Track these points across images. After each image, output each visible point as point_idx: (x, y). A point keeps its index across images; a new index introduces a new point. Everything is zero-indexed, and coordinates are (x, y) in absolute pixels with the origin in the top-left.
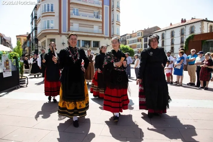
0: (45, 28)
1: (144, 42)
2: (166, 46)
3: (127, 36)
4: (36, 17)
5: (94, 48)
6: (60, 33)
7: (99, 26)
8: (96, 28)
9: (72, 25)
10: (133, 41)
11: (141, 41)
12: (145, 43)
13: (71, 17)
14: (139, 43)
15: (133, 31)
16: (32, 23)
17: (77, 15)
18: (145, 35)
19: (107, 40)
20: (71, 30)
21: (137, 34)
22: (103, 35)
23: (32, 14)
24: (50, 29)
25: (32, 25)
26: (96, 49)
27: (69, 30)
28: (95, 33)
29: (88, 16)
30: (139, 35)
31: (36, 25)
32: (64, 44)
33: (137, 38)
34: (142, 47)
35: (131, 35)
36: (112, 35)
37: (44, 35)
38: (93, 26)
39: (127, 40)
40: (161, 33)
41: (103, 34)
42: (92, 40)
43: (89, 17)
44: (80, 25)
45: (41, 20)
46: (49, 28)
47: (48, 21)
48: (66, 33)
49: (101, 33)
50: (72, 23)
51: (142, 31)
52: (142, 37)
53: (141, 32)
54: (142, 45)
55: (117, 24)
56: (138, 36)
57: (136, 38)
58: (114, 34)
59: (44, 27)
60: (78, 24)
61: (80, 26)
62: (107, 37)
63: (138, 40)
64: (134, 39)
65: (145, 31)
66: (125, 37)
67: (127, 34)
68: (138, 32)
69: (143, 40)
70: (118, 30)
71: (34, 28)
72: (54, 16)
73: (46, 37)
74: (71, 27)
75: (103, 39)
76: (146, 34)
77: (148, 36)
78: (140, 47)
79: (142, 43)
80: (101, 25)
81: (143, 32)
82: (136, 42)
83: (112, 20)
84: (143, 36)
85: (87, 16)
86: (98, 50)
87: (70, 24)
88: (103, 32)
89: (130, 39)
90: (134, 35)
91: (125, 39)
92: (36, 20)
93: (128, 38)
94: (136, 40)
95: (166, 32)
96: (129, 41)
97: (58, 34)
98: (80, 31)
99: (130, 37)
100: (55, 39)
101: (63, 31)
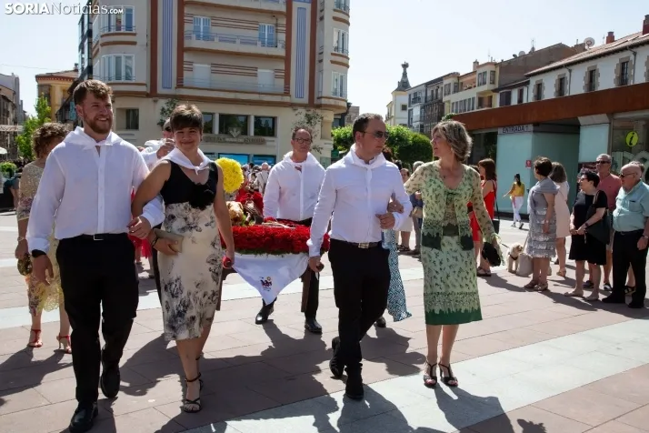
0: (111, 78)
4: (90, 33)
5: (258, 137)
6: (152, 94)
7: (277, 71)
8: (266, 77)
9: (191, 70)
10: (465, 105)
13: (187, 44)
15: (476, 63)
16: (81, 47)
17: (207, 38)
18: (503, 83)
20: (185, 84)
21: (476, 76)
22: (287, 99)
23: (83, 19)
24: (123, 81)
25: (83, 53)
26: (263, 142)
27: (180, 85)
28: (259, 93)
29: (238, 41)
30: (484, 83)
31: (90, 58)
33: (478, 93)
35: (461, 81)
36: (319, 98)
38: (256, 69)
39: (445, 99)
41: (287, 93)
42: (252, 112)
43: (243, 42)
44: (216, 69)
45: (100, 52)
46: (120, 78)
47: (118, 59)
48: (172, 91)
49: (282, 91)
50: (191, 63)
51: (496, 64)
52: (495, 91)
53: (493, 68)
55: (332, 62)
56: (480, 84)
57: (473, 93)
58: (324, 95)
59: (107, 75)
60: (209, 66)
61: (213, 72)
62: (301, 105)
63: (481, 100)
64: (466, 98)
65: (505, 67)
66: (440, 86)
68: (481, 70)
69: (497, 98)
70: (340, 82)
71: (86, 65)
72: (134, 43)
74: (186, 74)
75: (288, 110)
76: (512, 77)
77: (514, 87)
80: (282, 66)
81: (498, 69)
82: (473, 108)
83: (318, 51)
84: (497, 86)
85: (235, 42)
86: (268, 143)
87: (185, 66)
88: (289, 88)
89: (456, 94)
90: (469, 78)
91: (439, 97)
92: (90, 43)
93: (449, 94)
94: (473, 98)
95: (570, 71)
96: (452, 102)
97: (147, 95)
98: (213, 87)
99: (455, 87)
100: (138, 110)
101: (164, 87)
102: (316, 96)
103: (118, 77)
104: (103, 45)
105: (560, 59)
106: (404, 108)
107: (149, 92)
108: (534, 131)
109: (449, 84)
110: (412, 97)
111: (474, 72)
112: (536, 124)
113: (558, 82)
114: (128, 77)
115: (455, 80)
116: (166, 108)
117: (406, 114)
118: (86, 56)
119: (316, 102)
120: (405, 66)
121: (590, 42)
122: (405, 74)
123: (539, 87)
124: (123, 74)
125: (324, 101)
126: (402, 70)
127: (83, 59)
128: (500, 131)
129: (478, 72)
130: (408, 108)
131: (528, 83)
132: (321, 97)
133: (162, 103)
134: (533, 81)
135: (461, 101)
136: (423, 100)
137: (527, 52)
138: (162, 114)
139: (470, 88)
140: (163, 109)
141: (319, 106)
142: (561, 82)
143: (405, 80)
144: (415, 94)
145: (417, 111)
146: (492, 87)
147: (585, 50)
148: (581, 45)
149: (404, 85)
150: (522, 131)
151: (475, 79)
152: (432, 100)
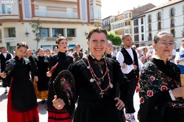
1: (134, 25)
2: (163, 29)
3: (111, 18)
5: (69, 37)
6: (21, 20)
7: (74, 9)
8: (70, 12)
9: (38, 9)
10: (119, 25)
11: (130, 24)
12: (136, 26)
14: (128, 27)
15: (119, 12)
18: (134, 17)
19: (85, 25)
20: (36, 15)
21: (124, 15)
22: (80, 21)
24: (6, 14)
26: (72, 39)
27: (33, 16)
28: (69, 18)
30: (127, 17)
32: (28, 35)
33: (125, 21)
34: (131, 33)
36: (92, 20)
38: (66, 8)
39: (111, 24)
40: (156, 12)
41: (79, 18)
42: (66, 27)
44: (49, 8)
48: (30, 19)
49: (77, 17)
50: (38, 6)
52: (132, 19)
53: (130, 12)
54: (131, 29)
55: (97, 4)
56: (125, 18)
57: (123, 21)
58: (95, 18)
60: (46, 7)
61: (48, 10)
62: (85, 23)
63: (126, 23)
64: (120, 23)
65: (135, 11)
66: (109, 20)
67: (111, 16)
68: (126, 13)
69: (132, 22)
70: (99, 12)
74: (36, 11)
75: (80, 25)
76: (136, 15)
77: (139, 18)
78: (129, 32)
79: (131, 27)
80: (76, 7)
81: (132, 13)
82: (123, 26)
84: (132, 18)
86: (74, 40)
87: (35, 7)
88: (80, 16)
89: (116, 22)
91: (108, 23)
93: (113, 22)
94: (123, 23)
95: (163, 10)
96: (114, 25)
97: (19, 21)
98: (48, 16)
99: (115, 20)
100: (14, 28)
101: (26, 17)
102: (90, 19)
103: (4, 12)
107: (20, 19)
109: (113, 19)
113: (158, 14)
114: (9, 12)
115: (115, 17)
119: (91, 21)
123: (150, 17)
124: (6, 11)
125: (95, 21)
129: (124, 14)
131: (145, 16)
132: (94, 19)
134: (147, 15)
135: (118, 24)
136: (102, 25)
139: (121, 19)
141: (92, 23)
142: (159, 14)
146: (130, 18)
151: (123, 16)
152: (106, 25)
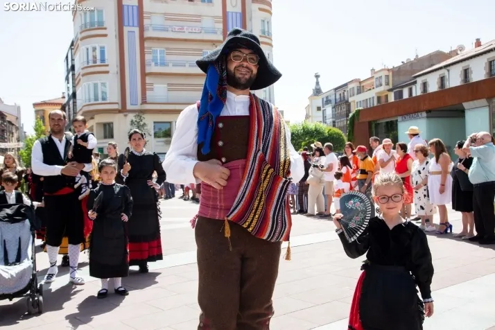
0: (89, 100)
3: (350, 86)
4: (73, 68)
6: (123, 110)
9: (152, 89)
10: (367, 103)
11: (387, 101)
13: (148, 70)
15: (373, 70)
16: (67, 79)
17: (163, 64)
18: (396, 84)
20: (149, 99)
21: (374, 80)
23: (67, 57)
24: (100, 101)
25: (68, 83)
27: (144, 102)
29: (187, 65)
30: (381, 85)
31: (74, 87)
33: (376, 93)
35: (362, 84)
37: (90, 114)
39: (350, 100)
43: (191, 66)
44: (171, 88)
45: (81, 81)
46: (98, 100)
47: (96, 86)
48: (138, 107)
50: (152, 84)
51: (388, 70)
52: (390, 90)
53: (386, 73)
56: (377, 86)
57: (373, 94)
59: (87, 98)
60: (166, 86)
61: (169, 90)
63: (379, 98)
64: (368, 98)
65: (396, 72)
66: (346, 90)
68: (379, 75)
69: (392, 97)
71: (71, 92)
72: (107, 72)
73: (92, 118)
74: (148, 93)
76: (403, 79)
77: (405, 86)
81: (391, 74)
82: (373, 105)
84: (391, 87)
85: (185, 66)
87: (147, 87)
89: (360, 95)
90: (369, 82)
91: (346, 98)
92: (73, 75)
93: (353, 95)
94: (373, 98)
95: (448, 71)
96: (356, 101)
97: (120, 111)
98: (170, 101)
99: (358, 90)
100: (112, 123)
101: (131, 105)
103: (96, 99)
104: (83, 75)
105: (439, 62)
106: (319, 109)
107: (120, 108)
108: (427, 117)
109: (353, 88)
110: (325, 100)
111: (372, 77)
112: (428, 111)
113: (440, 80)
114: (104, 99)
115: (358, 84)
116: (134, 119)
117: (320, 113)
118: (70, 85)
120: (317, 76)
121: (461, 48)
122: (318, 83)
123: (425, 85)
124: (100, 96)
126: (315, 80)
127: (68, 88)
128: (399, 119)
129: (375, 77)
130: (322, 109)
131: (415, 82)
133: (131, 117)
134: (420, 81)
135: (363, 101)
136: (333, 102)
137: (412, 59)
138: (132, 124)
139: (370, 90)
140: (132, 121)
142: (442, 79)
143: (318, 88)
144: (327, 97)
145: (329, 110)
146: (388, 87)
147: (457, 54)
148: (454, 51)
149: (318, 91)
150: (418, 117)
151: (373, 83)
152: (341, 101)
